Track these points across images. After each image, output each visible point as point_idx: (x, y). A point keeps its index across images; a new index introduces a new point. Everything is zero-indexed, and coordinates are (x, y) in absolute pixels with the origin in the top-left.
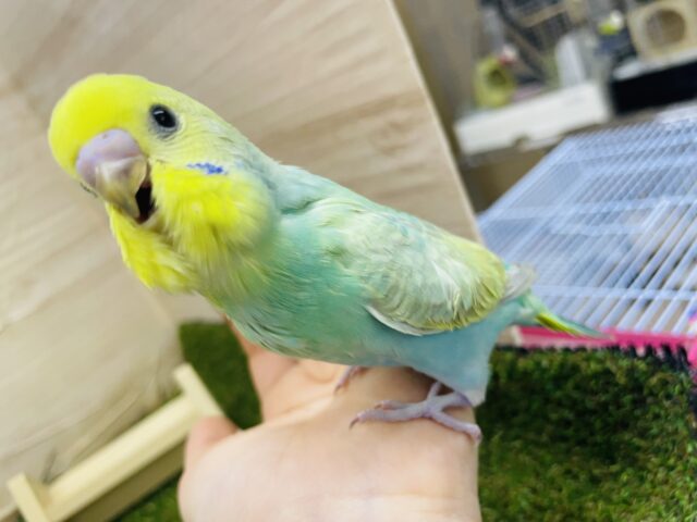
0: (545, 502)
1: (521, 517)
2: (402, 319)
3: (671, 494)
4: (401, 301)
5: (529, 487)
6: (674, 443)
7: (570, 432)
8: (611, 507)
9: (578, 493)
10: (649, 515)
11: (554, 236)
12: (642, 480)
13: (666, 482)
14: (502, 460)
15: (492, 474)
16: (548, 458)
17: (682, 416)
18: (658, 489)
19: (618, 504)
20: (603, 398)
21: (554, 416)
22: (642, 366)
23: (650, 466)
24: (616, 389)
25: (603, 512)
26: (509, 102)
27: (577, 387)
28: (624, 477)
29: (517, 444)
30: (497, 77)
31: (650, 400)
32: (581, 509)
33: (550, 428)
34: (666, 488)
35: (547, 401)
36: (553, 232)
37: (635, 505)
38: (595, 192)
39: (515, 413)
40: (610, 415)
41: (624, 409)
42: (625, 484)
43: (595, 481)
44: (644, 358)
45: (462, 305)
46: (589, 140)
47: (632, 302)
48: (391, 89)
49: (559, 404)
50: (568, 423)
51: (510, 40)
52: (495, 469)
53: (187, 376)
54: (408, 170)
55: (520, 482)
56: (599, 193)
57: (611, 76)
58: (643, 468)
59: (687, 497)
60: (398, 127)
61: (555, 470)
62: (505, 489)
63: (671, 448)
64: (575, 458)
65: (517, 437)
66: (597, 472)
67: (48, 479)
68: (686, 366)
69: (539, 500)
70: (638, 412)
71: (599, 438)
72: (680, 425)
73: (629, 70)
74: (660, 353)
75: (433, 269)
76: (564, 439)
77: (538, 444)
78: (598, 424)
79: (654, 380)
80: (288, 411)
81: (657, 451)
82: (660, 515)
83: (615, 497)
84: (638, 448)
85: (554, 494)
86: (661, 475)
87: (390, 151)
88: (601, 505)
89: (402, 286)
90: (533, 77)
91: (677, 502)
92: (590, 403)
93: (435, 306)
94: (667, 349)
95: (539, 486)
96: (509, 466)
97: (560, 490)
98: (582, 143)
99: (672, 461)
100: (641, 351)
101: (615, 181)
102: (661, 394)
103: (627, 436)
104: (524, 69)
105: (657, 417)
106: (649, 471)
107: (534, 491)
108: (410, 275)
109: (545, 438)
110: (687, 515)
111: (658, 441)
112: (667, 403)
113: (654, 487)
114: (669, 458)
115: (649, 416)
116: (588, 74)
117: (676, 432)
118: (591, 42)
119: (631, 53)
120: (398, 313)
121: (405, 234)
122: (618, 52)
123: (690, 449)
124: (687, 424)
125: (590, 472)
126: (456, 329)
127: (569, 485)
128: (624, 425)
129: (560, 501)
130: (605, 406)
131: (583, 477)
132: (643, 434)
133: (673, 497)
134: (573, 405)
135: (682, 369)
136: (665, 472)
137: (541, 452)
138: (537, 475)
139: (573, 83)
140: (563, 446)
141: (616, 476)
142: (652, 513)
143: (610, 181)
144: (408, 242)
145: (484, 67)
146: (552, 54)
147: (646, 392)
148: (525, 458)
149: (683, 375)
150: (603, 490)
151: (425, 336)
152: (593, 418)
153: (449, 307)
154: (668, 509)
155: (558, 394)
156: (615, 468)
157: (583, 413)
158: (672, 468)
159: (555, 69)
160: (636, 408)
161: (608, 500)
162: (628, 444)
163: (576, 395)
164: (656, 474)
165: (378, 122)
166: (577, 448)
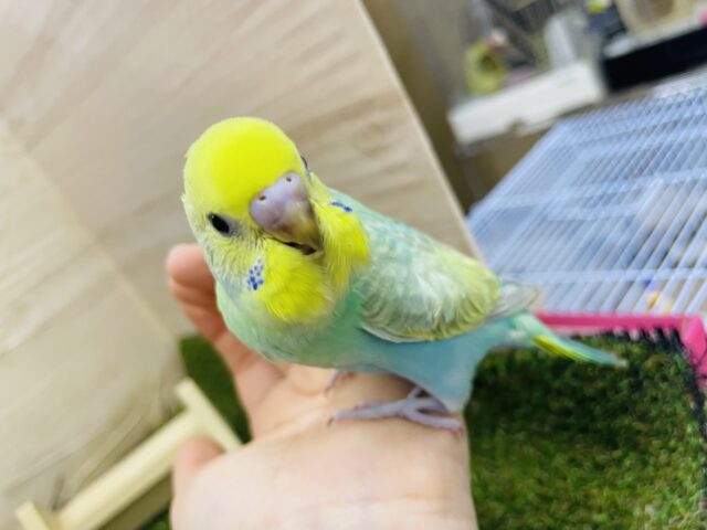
0: (551, 493)
1: (527, 508)
2: (382, 326)
3: (673, 476)
4: (381, 310)
5: (534, 478)
6: (674, 425)
7: (571, 420)
8: (616, 493)
9: (582, 481)
10: (654, 499)
11: (551, 222)
12: (645, 464)
13: (668, 464)
14: (507, 453)
15: (497, 467)
16: (552, 448)
17: (679, 398)
18: (661, 472)
19: (622, 489)
20: (601, 384)
21: (555, 405)
22: (636, 350)
23: (651, 450)
24: (612, 374)
25: (608, 498)
26: (503, 87)
27: (575, 375)
28: (627, 463)
29: (521, 436)
30: (488, 62)
31: (645, 383)
32: (587, 496)
33: (552, 418)
34: (668, 470)
35: (547, 391)
36: (550, 218)
37: (639, 489)
38: (591, 173)
39: (517, 406)
40: (608, 401)
41: (621, 394)
42: (629, 469)
43: (599, 467)
44: (638, 342)
45: (442, 317)
46: (582, 122)
47: (630, 284)
48: (368, 91)
49: (559, 393)
50: (567, 412)
51: (498, 24)
52: (500, 462)
53: (189, 392)
54: (391, 170)
55: (525, 473)
56: (595, 174)
57: (602, 55)
58: (645, 452)
59: (689, 477)
60: (379, 129)
61: (559, 460)
62: (511, 482)
63: (670, 430)
64: (578, 446)
65: (520, 430)
66: (601, 458)
67: (57, 505)
68: (678, 348)
69: (544, 490)
70: (636, 396)
71: (600, 425)
72: (678, 406)
73: (620, 47)
74: (654, 336)
75: (416, 282)
76: (566, 428)
77: (542, 435)
78: (598, 410)
79: (649, 363)
80: (277, 426)
81: (658, 434)
82: (665, 498)
83: (619, 482)
84: (639, 432)
85: (559, 484)
86: (663, 457)
87: (373, 153)
88: (606, 492)
89: (382, 295)
90: (524, 60)
91: (681, 483)
92: (589, 391)
93: (414, 316)
94: (660, 331)
95: (545, 476)
96: (514, 459)
97: (565, 479)
98: (575, 125)
99: (672, 443)
100: (634, 334)
101: (609, 162)
102: (657, 376)
103: (627, 421)
104: (515, 53)
105: (655, 400)
106: (652, 454)
107: (540, 482)
108: (392, 286)
109: (547, 429)
110: (691, 495)
111: (657, 424)
112: (664, 386)
113: (658, 470)
114: (669, 441)
115: (647, 399)
116: (579, 54)
117: (674, 413)
118: (579, 21)
119: (621, 29)
120: (377, 319)
121: (392, 247)
122: (607, 29)
123: (689, 429)
124: (685, 405)
125: (593, 458)
126: (437, 340)
127: (574, 474)
128: (624, 409)
129: (566, 491)
130: (603, 392)
131: (588, 464)
132: (643, 418)
133: (676, 479)
134: (573, 393)
135: (676, 350)
136: (667, 455)
137: (545, 443)
138: (542, 466)
139: (564, 63)
140: (566, 435)
141: (619, 462)
142: (656, 496)
143: (605, 162)
144: (395, 254)
145: (474, 54)
146: (541, 35)
147: (641, 375)
148: (530, 450)
149: (676, 357)
150: (608, 476)
151: (404, 344)
152: (592, 405)
153: (429, 317)
154: (672, 491)
155: (557, 384)
156: (617, 454)
157: (583, 401)
158: (673, 450)
159: (545, 51)
160: (633, 392)
161: (613, 486)
162: (629, 428)
163: (574, 383)
164: (657, 457)
165: (359, 124)
166: (580, 436)
